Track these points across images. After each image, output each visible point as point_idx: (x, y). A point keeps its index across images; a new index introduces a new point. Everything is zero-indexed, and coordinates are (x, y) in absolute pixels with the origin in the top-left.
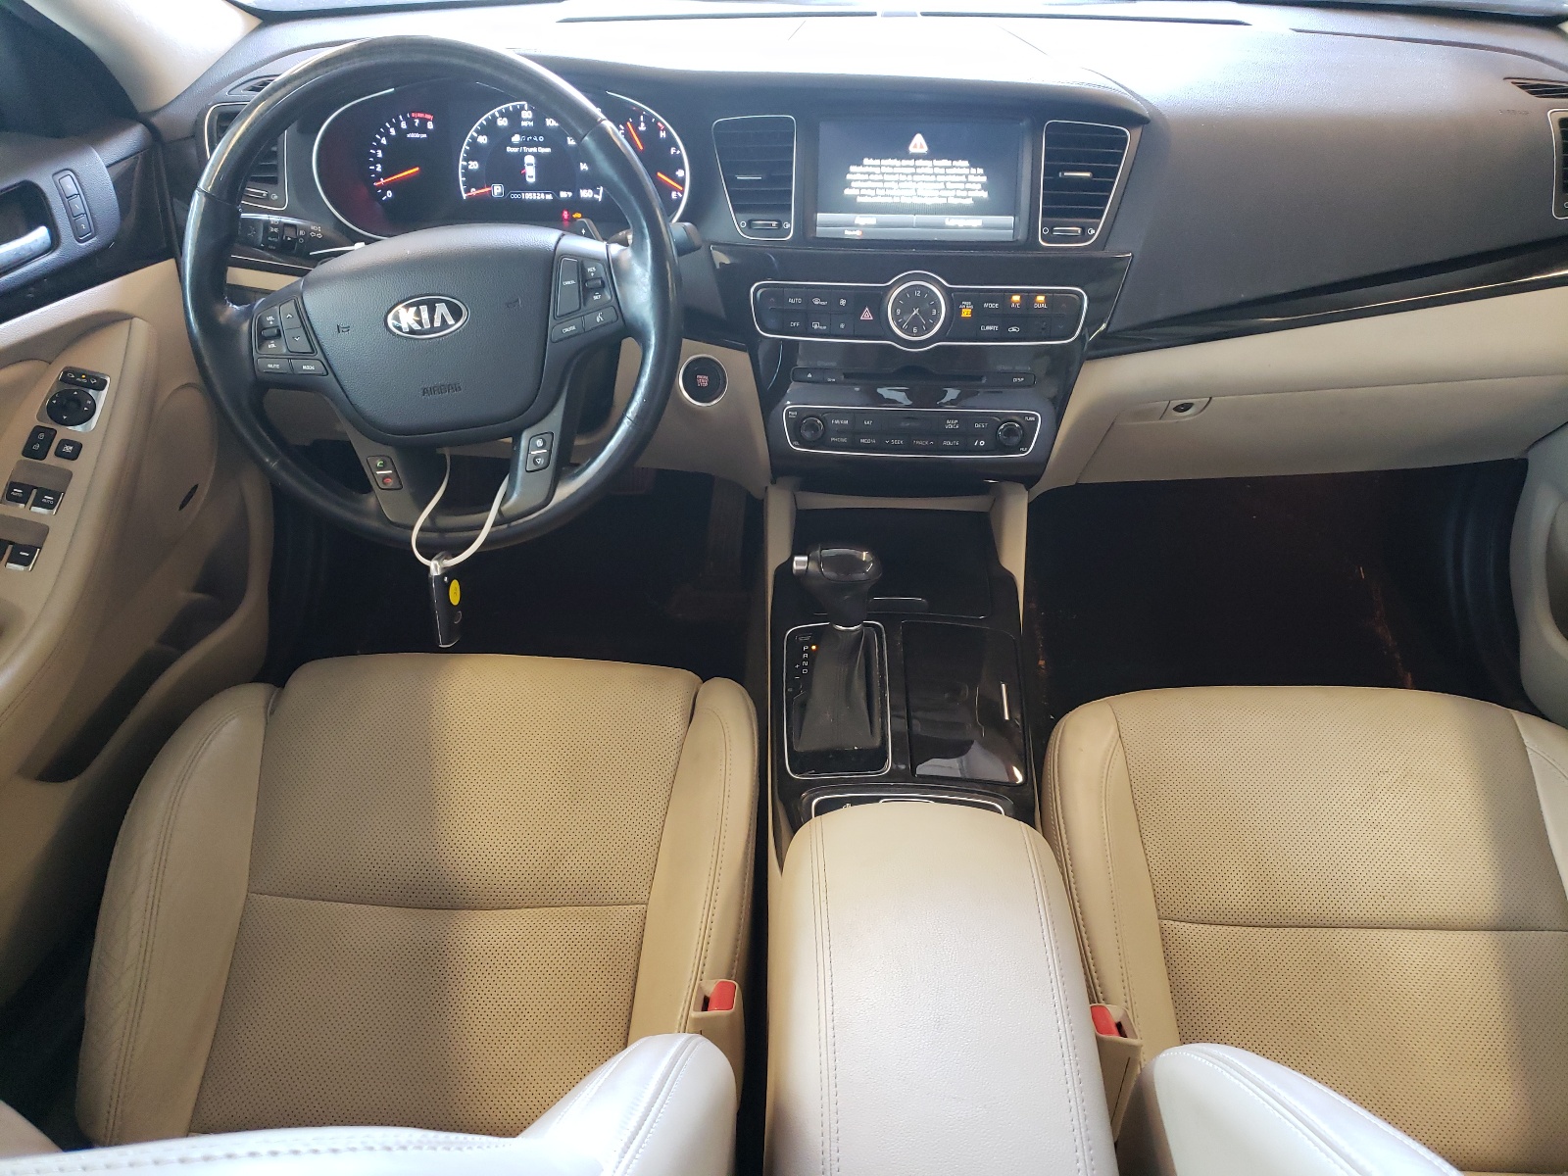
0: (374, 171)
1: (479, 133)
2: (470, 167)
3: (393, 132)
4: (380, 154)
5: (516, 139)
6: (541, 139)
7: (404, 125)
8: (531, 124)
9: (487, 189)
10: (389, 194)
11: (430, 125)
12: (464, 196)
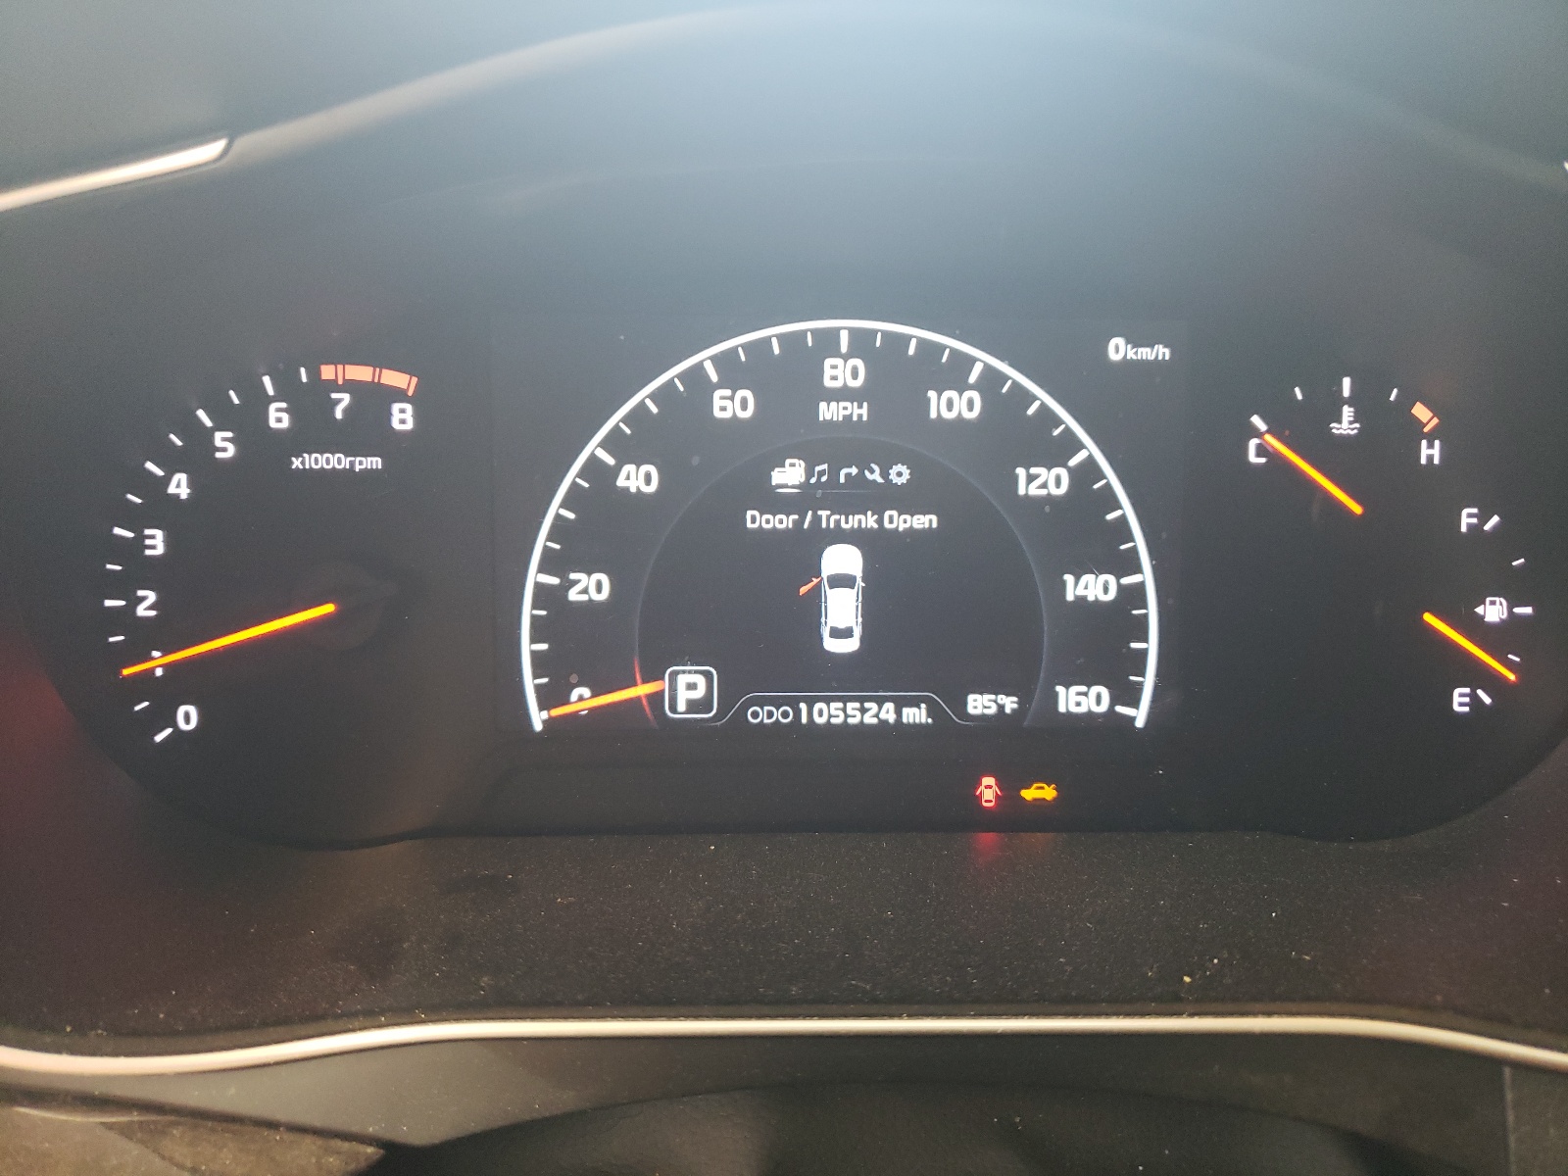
0: (125, 619)
1: (623, 448)
2: (573, 595)
3: (226, 448)
4: (157, 542)
5: (789, 475)
6: (900, 474)
7: (278, 418)
8: (861, 412)
9: (642, 690)
10: (188, 716)
11: (402, 418)
12: (538, 719)
